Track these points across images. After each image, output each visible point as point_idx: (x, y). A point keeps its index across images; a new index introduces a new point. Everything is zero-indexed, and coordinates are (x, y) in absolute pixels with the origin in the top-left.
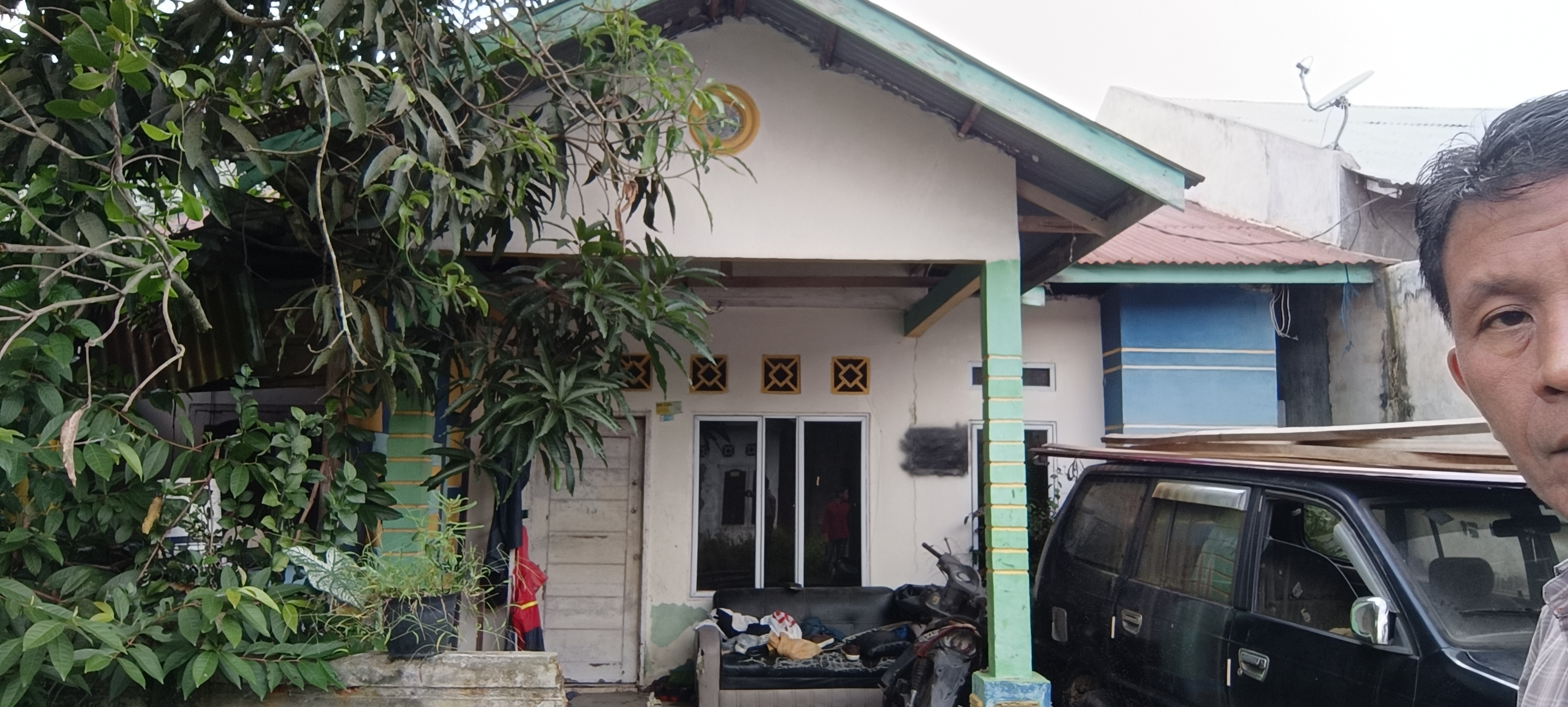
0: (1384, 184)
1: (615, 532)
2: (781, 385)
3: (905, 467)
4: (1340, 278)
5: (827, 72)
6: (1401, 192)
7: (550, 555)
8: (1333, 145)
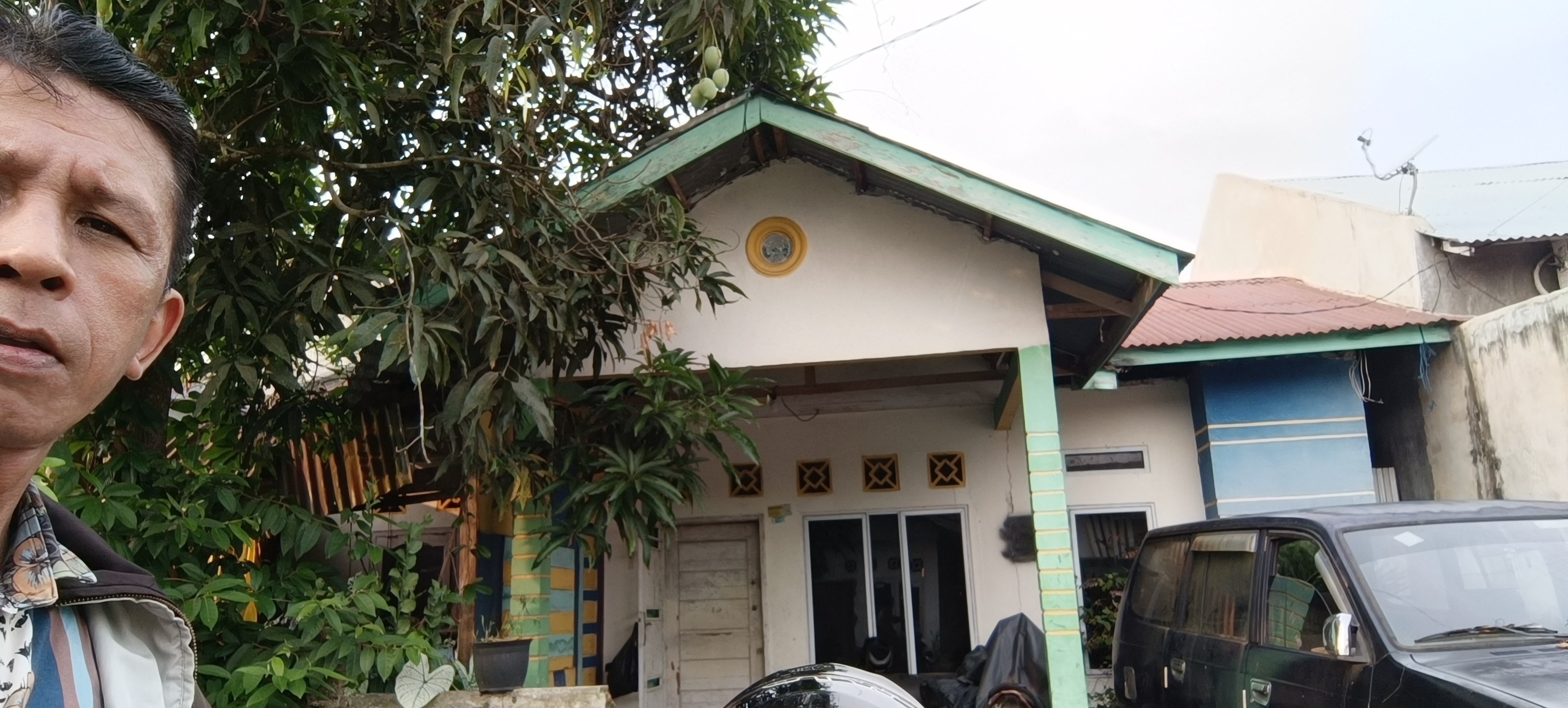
0: (1454, 243)
1: (740, 628)
2: (881, 483)
3: (1006, 555)
4: (1415, 339)
5: (863, 196)
6: (1473, 250)
7: (682, 652)
8: (1407, 211)
